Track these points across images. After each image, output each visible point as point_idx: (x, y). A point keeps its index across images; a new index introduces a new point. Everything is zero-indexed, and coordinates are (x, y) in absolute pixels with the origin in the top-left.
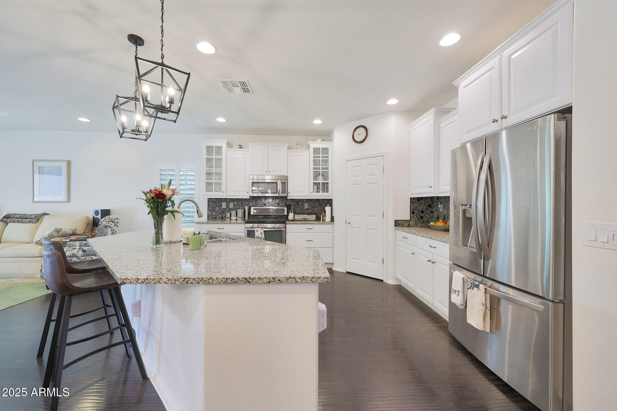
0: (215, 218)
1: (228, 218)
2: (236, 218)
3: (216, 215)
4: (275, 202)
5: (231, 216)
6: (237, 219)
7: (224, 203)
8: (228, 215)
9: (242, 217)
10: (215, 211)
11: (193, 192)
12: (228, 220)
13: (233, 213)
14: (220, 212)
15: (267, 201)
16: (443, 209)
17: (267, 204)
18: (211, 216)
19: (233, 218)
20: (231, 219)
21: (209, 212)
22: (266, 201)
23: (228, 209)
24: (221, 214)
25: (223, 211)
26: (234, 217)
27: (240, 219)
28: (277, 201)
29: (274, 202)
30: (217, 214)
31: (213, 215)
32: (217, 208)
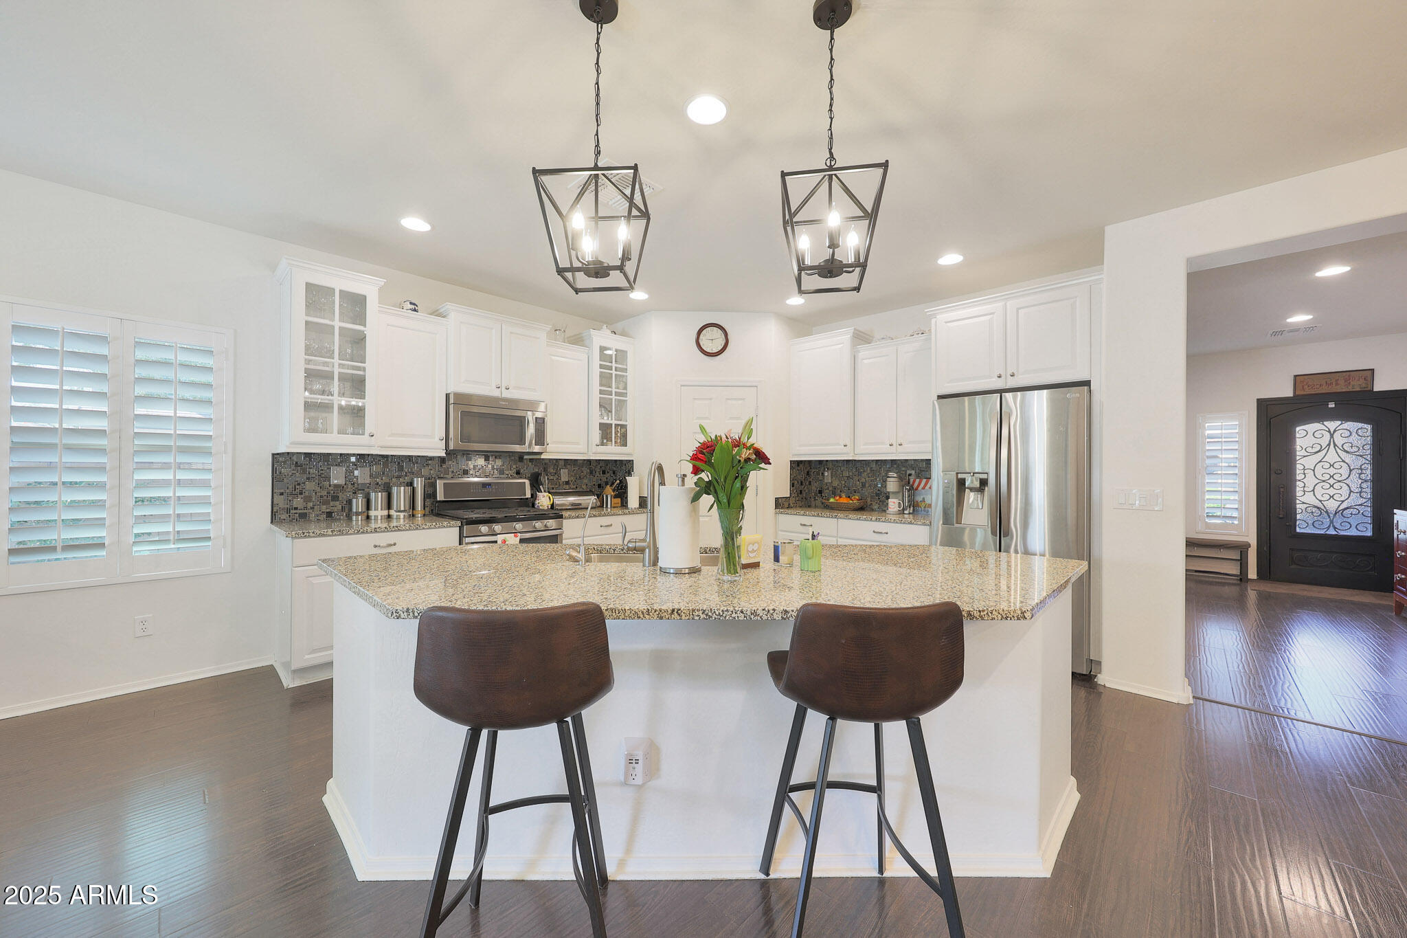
0: (303, 516)
1: (357, 514)
2: (385, 513)
3: (306, 508)
4: (493, 468)
5: (368, 508)
6: (389, 516)
7: (338, 468)
8: (358, 504)
9: (407, 509)
10: (301, 494)
11: (207, 430)
12: (357, 520)
13: (378, 498)
14: (321, 497)
15: (471, 464)
16: (832, 478)
17: (471, 472)
18: (288, 511)
19: (378, 512)
20: (368, 517)
21: (278, 499)
22: (470, 462)
23: (350, 486)
24: (326, 503)
25: (335, 494)
26: (381, 510)
27: (402, 515)
28: (499, 463)
29: (490, 466)
30: (311, 504)
31: (296, 509)
32: (310, 486)
